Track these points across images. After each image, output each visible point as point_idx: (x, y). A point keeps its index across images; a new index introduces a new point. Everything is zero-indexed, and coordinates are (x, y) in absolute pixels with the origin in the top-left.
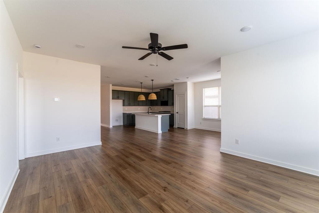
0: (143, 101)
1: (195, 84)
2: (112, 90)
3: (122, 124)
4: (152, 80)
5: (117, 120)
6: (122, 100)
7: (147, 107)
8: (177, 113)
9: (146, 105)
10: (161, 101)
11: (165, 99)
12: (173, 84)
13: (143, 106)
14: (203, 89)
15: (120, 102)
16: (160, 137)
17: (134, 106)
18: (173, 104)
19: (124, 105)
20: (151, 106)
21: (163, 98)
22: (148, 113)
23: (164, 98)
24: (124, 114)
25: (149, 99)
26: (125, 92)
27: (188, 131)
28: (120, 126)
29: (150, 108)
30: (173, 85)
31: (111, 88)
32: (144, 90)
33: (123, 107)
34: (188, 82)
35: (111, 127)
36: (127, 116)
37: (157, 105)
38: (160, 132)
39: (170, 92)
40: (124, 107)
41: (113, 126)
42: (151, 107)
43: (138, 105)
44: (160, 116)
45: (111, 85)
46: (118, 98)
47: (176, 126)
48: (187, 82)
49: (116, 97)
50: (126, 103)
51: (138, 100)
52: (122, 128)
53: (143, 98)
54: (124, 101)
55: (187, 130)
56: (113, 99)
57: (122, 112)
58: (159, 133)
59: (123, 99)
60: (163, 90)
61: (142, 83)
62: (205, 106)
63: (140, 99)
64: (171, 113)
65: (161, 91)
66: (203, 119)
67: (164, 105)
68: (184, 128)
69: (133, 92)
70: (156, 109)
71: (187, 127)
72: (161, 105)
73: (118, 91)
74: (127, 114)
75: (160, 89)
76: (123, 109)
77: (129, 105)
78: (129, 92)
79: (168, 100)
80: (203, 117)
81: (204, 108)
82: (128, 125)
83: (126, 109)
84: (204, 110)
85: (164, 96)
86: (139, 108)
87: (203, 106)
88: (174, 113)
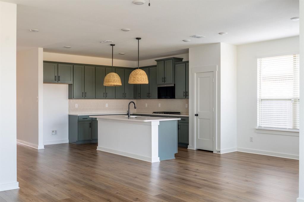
0: (115, 87)
1: (238, 47)
2: (44, 62)
3: (68, 142)
4: (138, 39)
5: (55, 132)
6: (68, 85)
7: (125, 102)
8: (197, 115)
9: (124, 97)
10: (158, 88)
11: (169, 83)
12: (187, 48)
13: (116, 98)
14: (258, 60)
15: (64, 88)
16: (155, 172)
17: (96, 98)
18: (186, 95)
19: (71, 97)
20: (135, 98)
21: (164, 79)
22: (128, 114)
23: (165, 81)
24: (70, 116)
25: (132, 81)
26: (73, 65)
27: (222, 159)
28: (62, 145)
29: (132, 104)
30: (187, 51)
31: (42, 56)
32: (118, 63)
33: (68, 100)
34: (221, 44)
35: (41, 147)
36: (79, 121)
37: (149, 96)
38: (155, 159)
39: (180, 68)
40: (72, 100)
41: (45, 146)
42: (135, 101)
43: (105, 96)
44: (155, 123)
45: (41, 50)
46: (57, 80)
47: (193, 146)
48: (219, 44)
49: (54, 78)
50: (76, 91)
51: (106, 84)
52: (67, 150)
53: (114, 80)
54: (70, 86)
55: (219, 156)
57: (67, 113)
58: (153, 161)
59: (71, 82)
60: (163, 62)
61: (114, 45)
62: (262, 100)
63: (109, 82)
64: (182, 115)
65: (158, 63)
66: (257, 129)
67: (166, 98)
68: (212, 152)
69: (93, 66)
70: (146, 106)
71: (220, 148)
72: (157, 97)
73: (58, 64)
74: (79, 116)
75: (156, 60)
76: (69, 106)
77: (84, 96)
78: (84, 66)
79: (175, 85)
80: (258, 126)
81: (259, 104)
82: (80, 143)
83: (76, 106)
84: (259, 109)
85: (165, 77)
86: (106, 104)
87: (258, 100)
88: (188, 115)
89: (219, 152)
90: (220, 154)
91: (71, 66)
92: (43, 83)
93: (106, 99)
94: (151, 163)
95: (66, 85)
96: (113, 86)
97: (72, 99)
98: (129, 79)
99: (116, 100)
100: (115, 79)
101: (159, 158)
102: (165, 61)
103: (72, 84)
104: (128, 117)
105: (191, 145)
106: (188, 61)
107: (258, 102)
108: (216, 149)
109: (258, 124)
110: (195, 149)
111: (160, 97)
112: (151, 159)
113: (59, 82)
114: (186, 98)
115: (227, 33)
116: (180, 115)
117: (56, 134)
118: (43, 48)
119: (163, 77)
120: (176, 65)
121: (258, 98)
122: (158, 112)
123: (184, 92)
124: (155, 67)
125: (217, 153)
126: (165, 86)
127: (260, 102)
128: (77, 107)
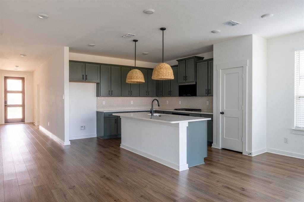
0: (139, 84)
1: (269, 41)
2: (70, 61)
3: (96, 136)
4: (163, 29)
5: (83, 128)
6: (96, 84)
7: (149, 100)
8: (222, 113)
9: (147, 95)
10: (180, 86)
11: (190, 81)
13: (140, 96)
14: (296, 52)
15: (91, 87)
16: (183, 180)
17: (121, 96)
18: (209, 93)
19: (98, 95)
20: (157, 96)
21: (185, 78)
22: (151, 112)
23: (186, 80)
24: (98, 113)
26: (100, 66)
28: (91, 140)
29: (156, 101)
31: (67, 56)
33: (96, 98)
34: (253, 35)
35: (67, 143)
36: (105, 118)
37: (170, 94)
38: (183, 166)
42: (157, 98)
43: (130, 95)
45: (66, 49)
46: (85, 79)
47: (218, 144)
48: (250, 36)
49: (81, 77)
50: (104, 89)
51: (128, 81)
52: (95, 145)
54: (98, 84)
55: (249, 158)
56: (71, 80)
57: (95, 110)
58: (181, 170)
59: (98, 81)
60: (184, 61)
61: (137, 41)
62: (299, 97)
63: (132, 78)
64: (203, 112)
65: (179, 63)
66: (294, 130)
67: (187, 96)
68: (242, 153)
69: (119, 66)
70: (168, 103)
71: (251, 151)
72: (178, 95)
73: (85, 64)
74: (105, 113)
75: (177, 60)
76: (97, 103)
77: (111, 94)
78: (110, 66)
79: (196, 83)
80: (295, 126)
81: (297, 102)
82: (106, 138)
83: (103, 103)
84: (296, 108)
85: (187, 75)
86: (131, 101)
87: (295, 97)
88: (212, 112)
89: (251, 154)
90: (251, 157)
91: (98, 66)
92: (70, 82)
93: (131, 96)
94: (179, 172)
95: (94, 84)
96: (136, 83)
97: (99, 97)
98: (153, 74)
99: (140, 98)
100: (137, 76)
101: (188, 164)
102: (187, 60)
103: (99, 83)
104: (152, 115)
105: (216, 144)
106: (213, 58)
107: (295, 99)
108: (247, 151)
109: (295, 124)
110: (220, 148)
111: (181, 95)
112: (178, 167)
113: (86, 80)
114: (208, 95)
115: (272, 15)
116: (201, 112)
117: (85, 129)
118: (69, 48)
119: (185, 76)
120: (198, 64)
121: (295, 95)
122: (179, 109)
123: (206, 90)
124: (177, 67)
125: (248, 155)
126: (187, 84)
127: (297, 99)
128: (105, 104)
